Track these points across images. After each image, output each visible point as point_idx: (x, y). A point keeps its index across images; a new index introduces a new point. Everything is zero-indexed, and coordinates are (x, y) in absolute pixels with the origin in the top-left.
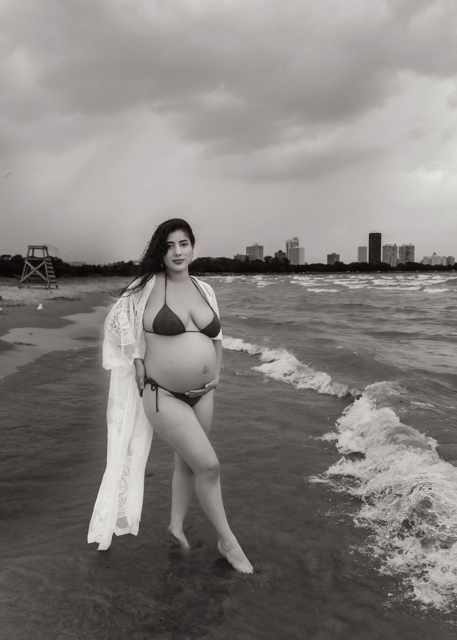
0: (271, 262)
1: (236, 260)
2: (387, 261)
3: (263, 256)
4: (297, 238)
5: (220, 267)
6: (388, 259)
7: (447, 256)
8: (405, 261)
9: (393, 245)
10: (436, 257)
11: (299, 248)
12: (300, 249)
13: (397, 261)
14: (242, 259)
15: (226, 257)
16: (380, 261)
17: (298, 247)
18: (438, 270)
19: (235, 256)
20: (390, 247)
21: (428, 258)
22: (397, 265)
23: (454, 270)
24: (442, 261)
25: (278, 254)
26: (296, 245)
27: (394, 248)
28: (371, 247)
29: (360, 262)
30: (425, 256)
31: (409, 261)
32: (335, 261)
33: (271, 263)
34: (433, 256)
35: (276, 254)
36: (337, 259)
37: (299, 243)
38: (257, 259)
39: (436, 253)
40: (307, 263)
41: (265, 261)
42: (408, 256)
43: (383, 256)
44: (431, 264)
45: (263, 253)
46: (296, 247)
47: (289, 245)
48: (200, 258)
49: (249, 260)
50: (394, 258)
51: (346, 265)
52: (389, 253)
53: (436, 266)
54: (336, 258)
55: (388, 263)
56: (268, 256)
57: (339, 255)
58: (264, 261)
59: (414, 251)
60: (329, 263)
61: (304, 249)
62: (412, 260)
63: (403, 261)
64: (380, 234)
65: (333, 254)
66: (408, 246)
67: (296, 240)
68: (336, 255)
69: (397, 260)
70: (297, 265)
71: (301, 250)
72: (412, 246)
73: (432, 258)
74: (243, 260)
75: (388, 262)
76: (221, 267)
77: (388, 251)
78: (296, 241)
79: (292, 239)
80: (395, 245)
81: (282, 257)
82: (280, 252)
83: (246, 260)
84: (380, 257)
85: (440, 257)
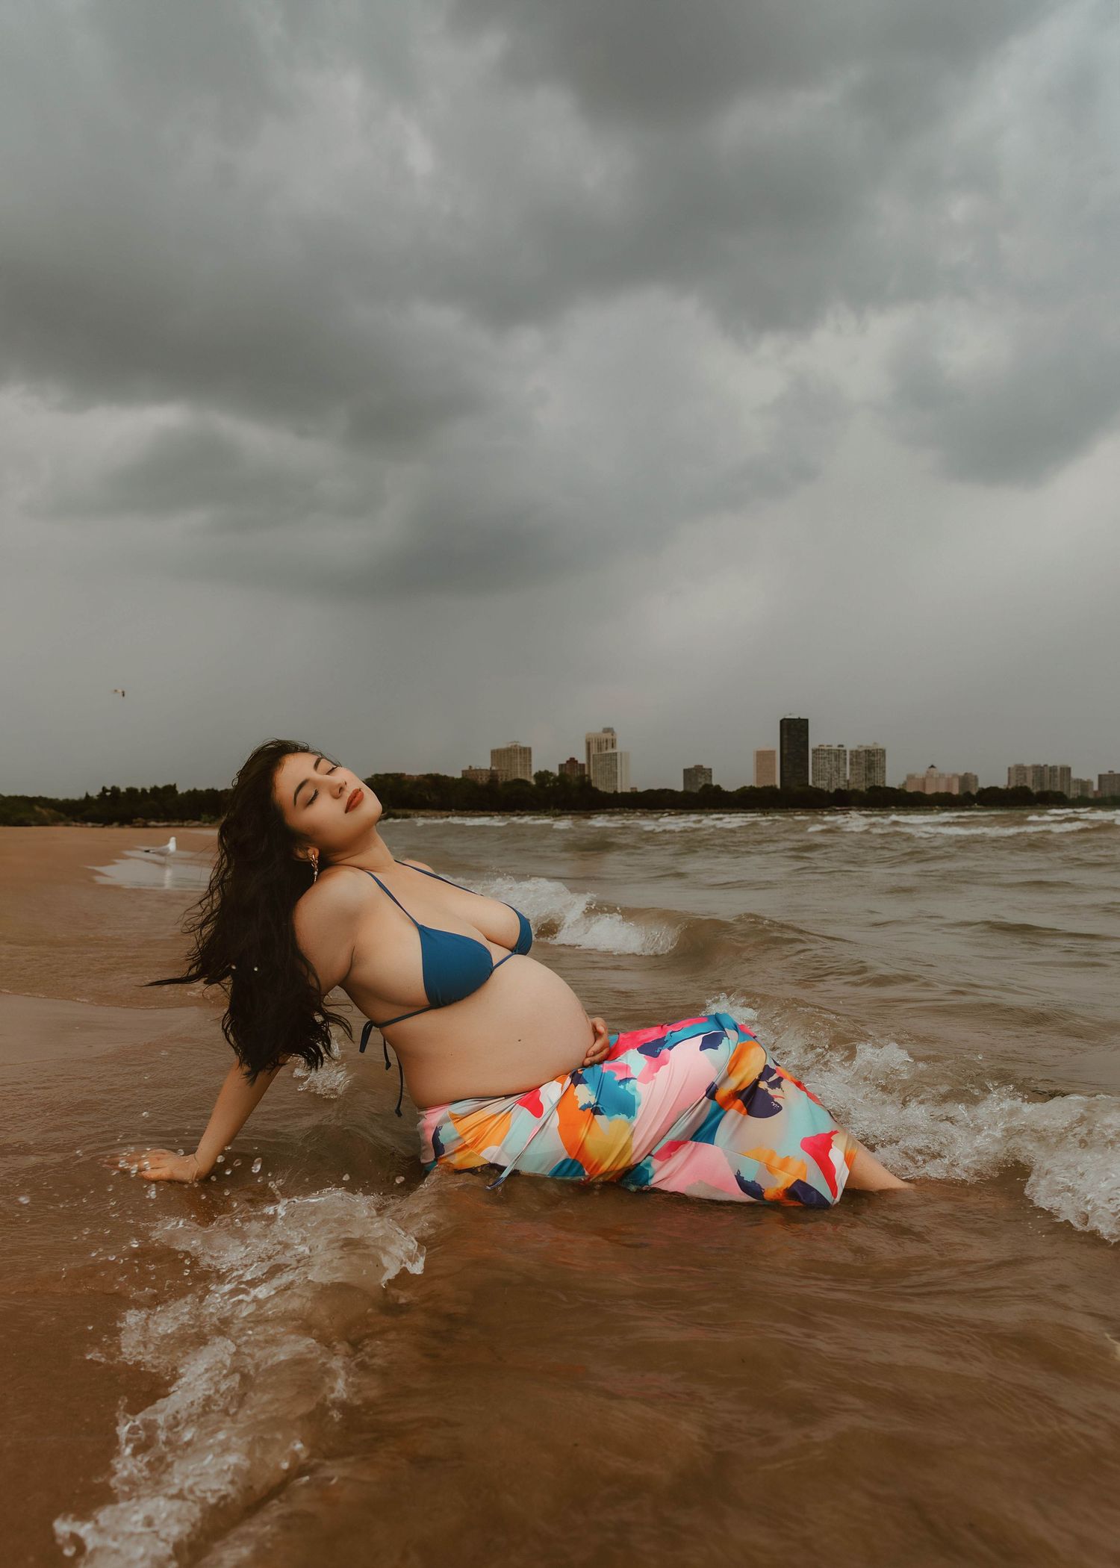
0: (552, 784)
1: (468, 780)
2: (822, 784)
3: (530, 772)
4: (612, 729)
5: (428, 798)
6: (825, 780)
7: (961, 773)
8: (864, 785)
9: (835, 747)
10: (935, 776)
11: (616, 754)
12: (619, 755)
13: (846, 784)
14: (481, 779)
15: (442, 773)
16: (808, 783)
17: (614, 751)
18: (940, 805)
19: (463, 771)
20: (829, 752)
21: (916, 777)
22: (846, 791)
23: (978, 805)
24: (949, 785)
25: (568, 766)
26: (610, 745)
27: (838, 754)
28: (785, 752)
29: (760, 786)
30: (911, 772)
31: (872, 785)
32: (700, 783)
33: (549, 787)
34: (928, 772)
35: (561, 766)
36: (706, 780)
37: (615, 740)
38: (515, 778)
39: (935, 765)
40: (636, 788)
41: (536, 782)
42: (870, 772)
43: (813, 773)
44: (924, 788)
45: (530, 765)
46: (610, 751)
47: (594, 746)
48: (380, 775)
49: (497, 781)
50: (839, 777)
51: (727, 793)
52: (827, 766)
53: (937, 794)
54: (703, 776)
55: (826, 790)
56: (543, 770)
57: (710, 769)
58: (533, 782)
59: (885, 760)
60: (688, 789)
61: (627, 754)
62: (881, 781)
63: (860, 785)
64: (807, 720)
65: (696, 766)
66: (870, 749)
67: (610, 734)
68: (705, 769)
69: (845, 781)
70: (612, 792)
71: (621, 758)
72: (880, 749)
73: (927, 776)
74: (484, 780)
75: (826, 785)
76: (430, 797)
77: (826, 761)
78: (608, 736)
79: (601, 730)
80: (839, 746)
81: (577, 773)
82: (572, 761)
83: (490, 781)
84: (808, 774)
85: (944, 775)
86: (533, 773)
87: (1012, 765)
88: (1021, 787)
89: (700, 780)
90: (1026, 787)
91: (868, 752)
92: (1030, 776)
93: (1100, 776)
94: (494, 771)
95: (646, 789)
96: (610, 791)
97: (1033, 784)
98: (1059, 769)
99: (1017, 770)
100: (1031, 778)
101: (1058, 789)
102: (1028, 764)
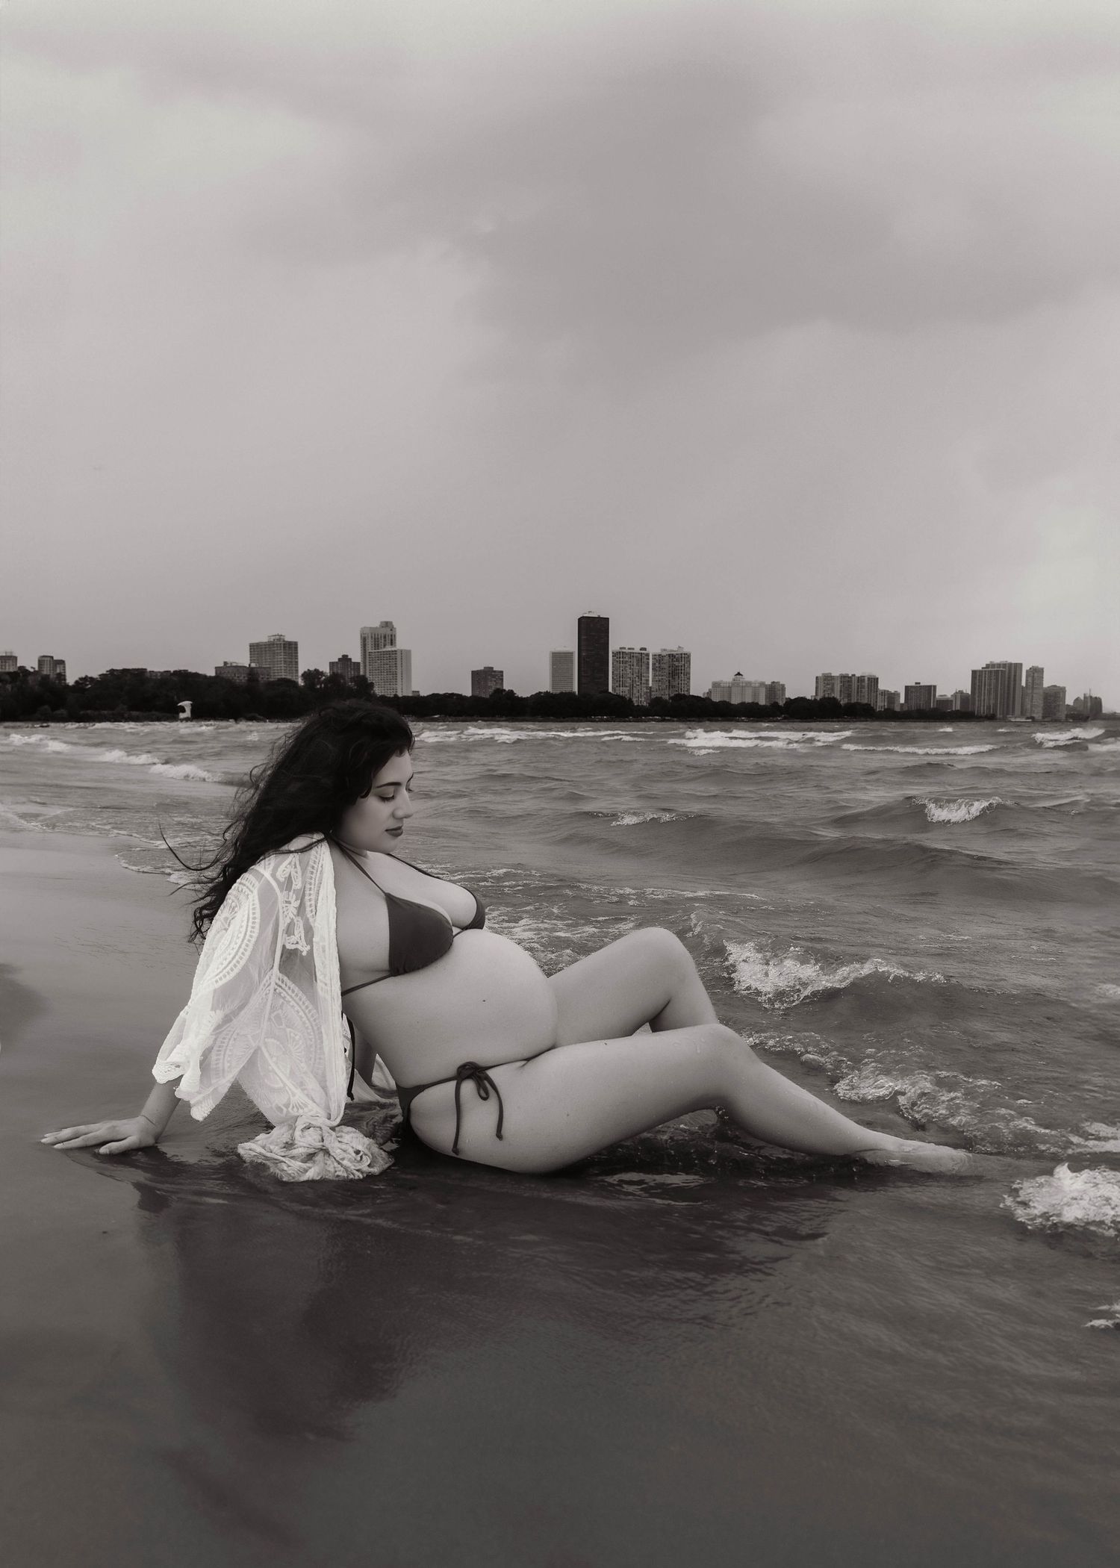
0: (323, 685)
1: (223, 678)
2: (623, 691)
3: (297, 671)
4: (391, 623)
5: (175, 697)
6: (626, 686)
7: (768, 682)
8: (668, 692)
9: (637, 650)
10: (741, 684)
11: (395, 651)
12: (399, 656)
13: (649, 691)
14: (239, 677)
15: (192, 670)
16: (607, 690)
17: (393, 649)
18: (748, 716)
19: (218, 669)
20: (631, 655)
21: (722, 685)
22: (648, 701)
23: (786, 716)
24: (755, 694)
25: (340, 665)
26: (388, 641)
27: (641, 657)
28: (584, 653)
29: (558, 692)
30: (717, 679)
31: (677, 693)
32: (491, 687)
33: (321, 687)
34: (734, 680)
35: (332, 664)
36: (497, 684)
37: (395, 636)
38: (280, 677)
39: (742, 673)
40: (418, 692)
41: (305, 682)
42: (674, 679)
43: (614, 678)
44: (731, 700)
45: (297, 663)
46: (389, 648)
47: (369, 642)
48: (117, 670)
49: (257, 680)
50: (641, 684)
51: (522, 699)
52: (629, 671)
53: (743, 704)
54: (494, 679)
55: (627, 697)
56: (312, 669)
57: (502, 672)
58: (301, 682)
59: (689, 667)
60: (477, 693)
61: (408, 652)
62: (686, 688)
63: (663, 692)
64: (608, 619)
65: (485, 668)
66: (675, 653)
67: (389, 629)
68: (495, 672)
69: (647, 688)
70: (392, 696)
71: (402, 657)
72: (685, 654)
73: (733, 684)
74: (242, 679)
75: (627, 692)
77: (627, 665)
78: (389, 632)
79: (380, 624)
80: (642, 649)
81: (352, 673)
82: (345, 659)
83: (249, 680)
84: (608, 679)
85: (750, 683)
86: (301, 672)
87: (819, 675)
88: (829, 698)
89: (490, 684)
90: (834, 698)
91: (671, 656)
92: (838, 687)
93: (907, 688)
94: (253, 668)
95: (431, 693)
96: (390, 694)
97: (841, 696)
98: (866, 679)
99: (825, 680)
100: (839, 689)
101: (866, 701)
102: (836, 673)
